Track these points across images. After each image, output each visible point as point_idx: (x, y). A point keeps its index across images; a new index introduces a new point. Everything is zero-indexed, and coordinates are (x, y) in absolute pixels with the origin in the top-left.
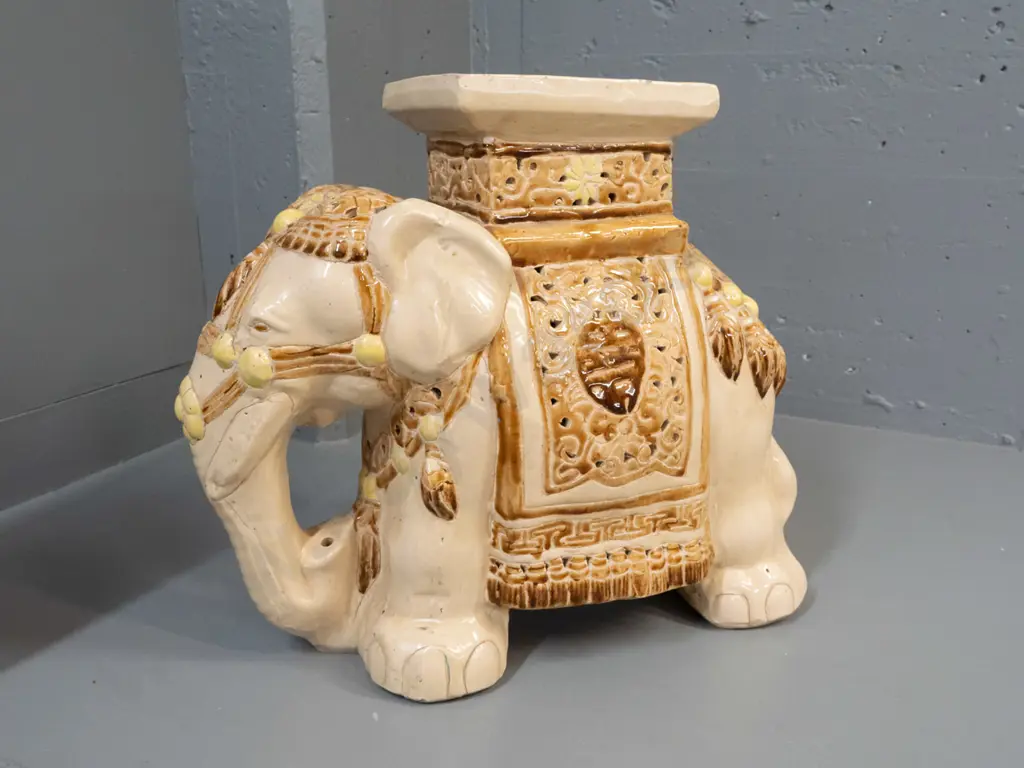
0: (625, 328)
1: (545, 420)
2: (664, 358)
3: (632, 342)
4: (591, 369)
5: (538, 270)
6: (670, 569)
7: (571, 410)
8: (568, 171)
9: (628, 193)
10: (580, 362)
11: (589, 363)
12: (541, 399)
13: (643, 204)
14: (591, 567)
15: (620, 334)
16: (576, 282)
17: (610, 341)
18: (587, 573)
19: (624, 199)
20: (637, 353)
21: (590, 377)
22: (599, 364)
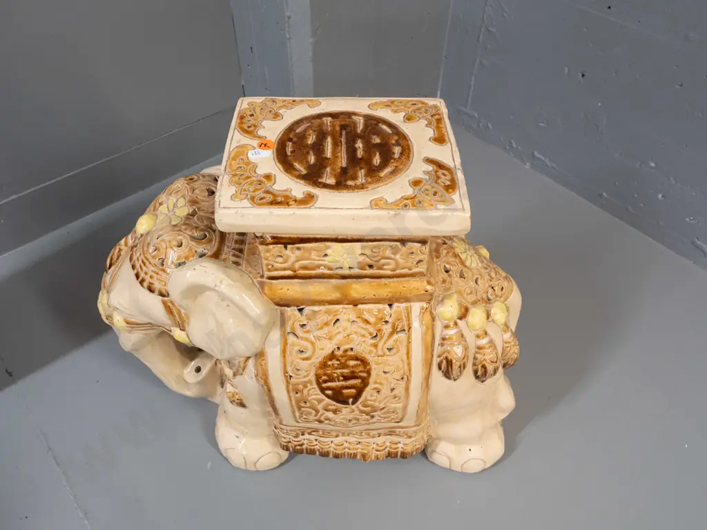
0: (357, 359)
1: (291, 400)
2: (387, 379)
3: (361, 368)
4: (325, 382)
5: (300, 310)
6: (389, 451)
7: (309, 399)
8: (329, 252)
9: (384, 265)
10: (318, 377)
11: (324, 378)
12: (288, 392)
13: (398, 272)
14: (333, 445)
15: (352, 363)
16: (327, 324)
17: (344, 366)
18: (330, 447)
19: (380, 268)
20: (364, 375)
21: (324, 385)
22: (332, 380)
